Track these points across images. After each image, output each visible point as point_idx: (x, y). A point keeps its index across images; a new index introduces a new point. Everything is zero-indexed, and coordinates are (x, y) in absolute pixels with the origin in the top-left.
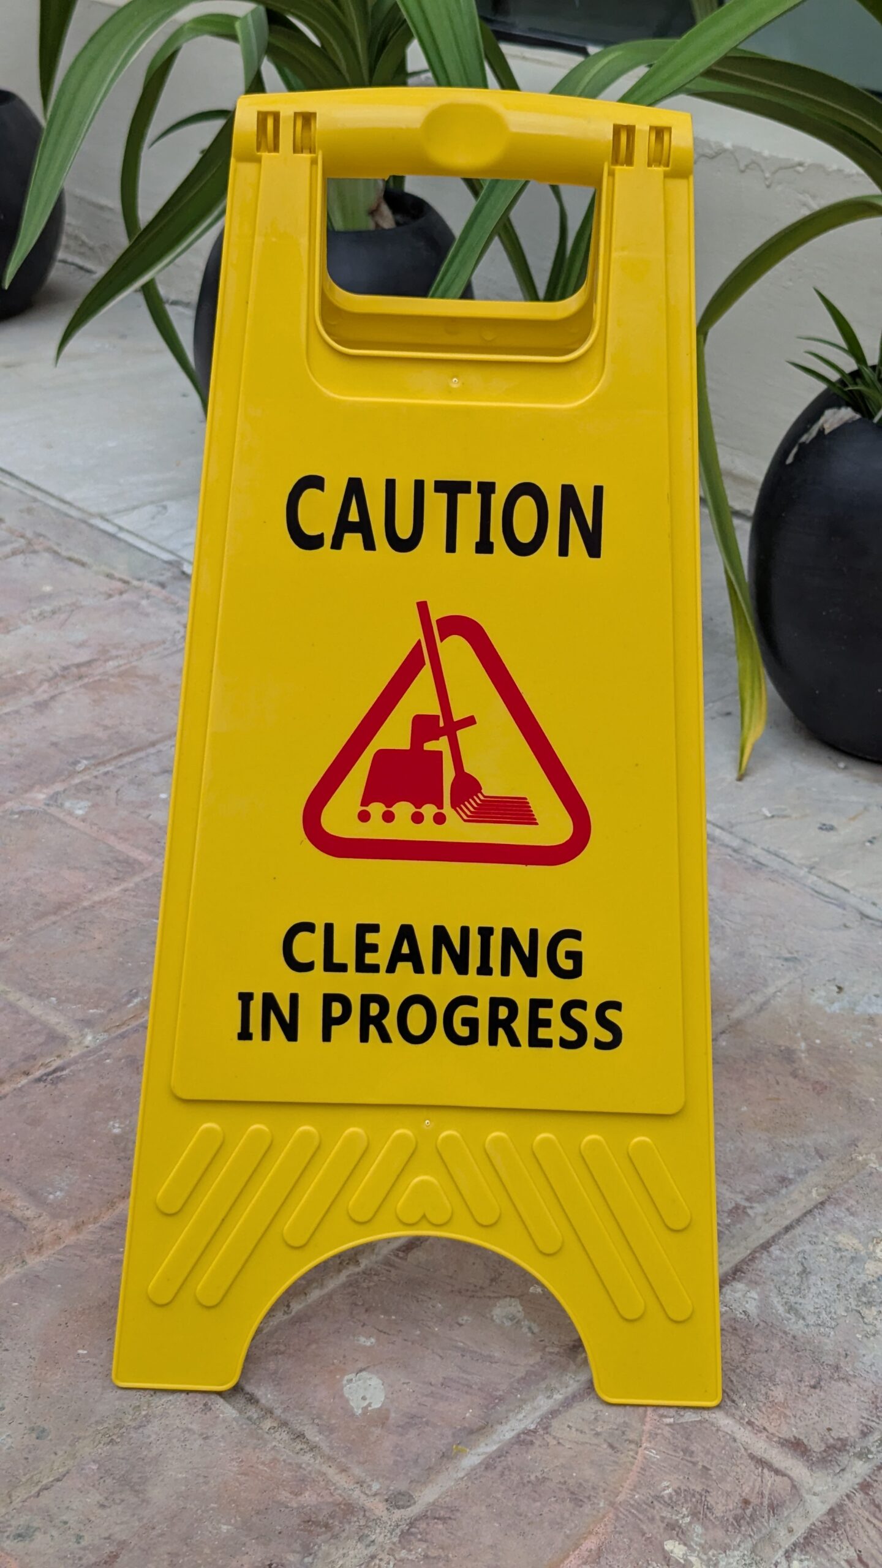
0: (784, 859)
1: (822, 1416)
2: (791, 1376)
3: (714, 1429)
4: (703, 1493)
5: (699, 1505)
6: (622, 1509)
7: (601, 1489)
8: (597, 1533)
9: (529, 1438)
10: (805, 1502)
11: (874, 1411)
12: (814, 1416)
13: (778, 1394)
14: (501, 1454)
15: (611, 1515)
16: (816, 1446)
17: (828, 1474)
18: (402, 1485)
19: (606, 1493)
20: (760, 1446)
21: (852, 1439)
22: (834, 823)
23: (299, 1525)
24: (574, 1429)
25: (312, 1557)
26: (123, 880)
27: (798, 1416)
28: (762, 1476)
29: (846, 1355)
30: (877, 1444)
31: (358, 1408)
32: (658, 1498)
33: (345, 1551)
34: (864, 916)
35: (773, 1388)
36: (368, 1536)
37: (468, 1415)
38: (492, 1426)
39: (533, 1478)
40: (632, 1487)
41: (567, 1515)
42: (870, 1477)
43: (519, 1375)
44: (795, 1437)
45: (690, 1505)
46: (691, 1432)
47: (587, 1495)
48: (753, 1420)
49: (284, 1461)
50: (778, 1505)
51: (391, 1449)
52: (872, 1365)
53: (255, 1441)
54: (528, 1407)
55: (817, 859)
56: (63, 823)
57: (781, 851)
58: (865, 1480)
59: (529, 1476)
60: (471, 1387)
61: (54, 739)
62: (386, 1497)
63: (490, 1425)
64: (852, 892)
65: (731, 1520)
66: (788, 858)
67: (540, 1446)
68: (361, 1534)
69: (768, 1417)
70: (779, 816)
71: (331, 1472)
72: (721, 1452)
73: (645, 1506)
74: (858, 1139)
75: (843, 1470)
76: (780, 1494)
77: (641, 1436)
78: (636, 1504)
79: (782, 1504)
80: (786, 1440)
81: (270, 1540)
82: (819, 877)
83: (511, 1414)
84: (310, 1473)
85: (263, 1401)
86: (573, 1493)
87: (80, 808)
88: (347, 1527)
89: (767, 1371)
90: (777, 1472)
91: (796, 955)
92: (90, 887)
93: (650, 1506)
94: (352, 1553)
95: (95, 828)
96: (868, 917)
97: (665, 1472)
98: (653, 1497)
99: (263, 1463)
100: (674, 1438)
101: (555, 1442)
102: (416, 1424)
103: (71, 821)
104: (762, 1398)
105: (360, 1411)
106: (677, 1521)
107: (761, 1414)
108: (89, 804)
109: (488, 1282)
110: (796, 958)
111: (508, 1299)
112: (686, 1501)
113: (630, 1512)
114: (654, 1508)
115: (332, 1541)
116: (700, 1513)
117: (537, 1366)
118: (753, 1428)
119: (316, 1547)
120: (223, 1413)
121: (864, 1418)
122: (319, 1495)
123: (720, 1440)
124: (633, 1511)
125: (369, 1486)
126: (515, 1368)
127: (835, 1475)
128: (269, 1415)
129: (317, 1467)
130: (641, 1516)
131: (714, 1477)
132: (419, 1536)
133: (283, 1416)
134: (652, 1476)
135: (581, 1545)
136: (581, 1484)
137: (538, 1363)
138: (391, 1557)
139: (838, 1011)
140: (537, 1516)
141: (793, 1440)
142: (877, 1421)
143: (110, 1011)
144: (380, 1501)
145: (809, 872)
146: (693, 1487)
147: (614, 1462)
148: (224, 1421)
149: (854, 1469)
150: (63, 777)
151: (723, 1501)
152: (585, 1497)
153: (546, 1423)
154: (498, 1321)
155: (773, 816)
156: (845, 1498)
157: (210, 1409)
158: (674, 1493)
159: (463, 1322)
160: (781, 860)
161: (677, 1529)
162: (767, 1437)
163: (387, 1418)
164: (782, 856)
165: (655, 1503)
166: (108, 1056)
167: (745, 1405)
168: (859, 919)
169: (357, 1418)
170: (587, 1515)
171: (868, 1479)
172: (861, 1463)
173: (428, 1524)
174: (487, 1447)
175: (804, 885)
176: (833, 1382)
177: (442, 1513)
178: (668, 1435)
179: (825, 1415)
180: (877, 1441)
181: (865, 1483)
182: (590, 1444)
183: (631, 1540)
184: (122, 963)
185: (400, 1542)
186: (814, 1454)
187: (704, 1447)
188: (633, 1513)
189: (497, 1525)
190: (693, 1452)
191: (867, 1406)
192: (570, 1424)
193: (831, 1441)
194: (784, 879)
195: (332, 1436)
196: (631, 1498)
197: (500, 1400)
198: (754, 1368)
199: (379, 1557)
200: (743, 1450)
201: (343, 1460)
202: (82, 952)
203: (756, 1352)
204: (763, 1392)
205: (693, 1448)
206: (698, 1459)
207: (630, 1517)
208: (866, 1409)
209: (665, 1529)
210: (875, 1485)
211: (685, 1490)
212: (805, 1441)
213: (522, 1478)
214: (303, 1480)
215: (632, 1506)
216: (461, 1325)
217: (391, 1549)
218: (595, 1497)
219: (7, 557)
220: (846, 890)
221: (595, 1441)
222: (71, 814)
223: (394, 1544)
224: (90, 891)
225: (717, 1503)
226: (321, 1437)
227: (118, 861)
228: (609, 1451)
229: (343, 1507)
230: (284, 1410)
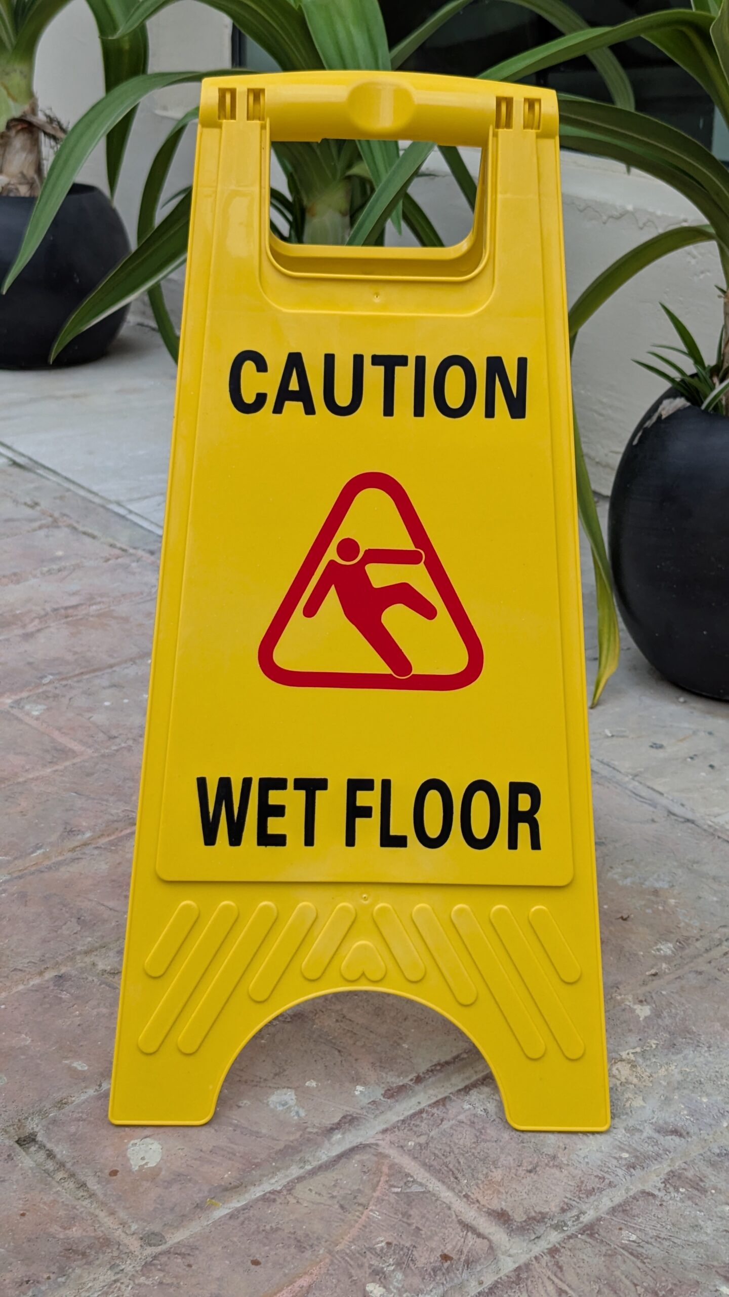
0: (614, 768)
1: (531, 1194)
2: (512, 1162)
3: (434, 1198)
4: (411, 1248)
5: (405, 1257)
6: (337, 1256)
7: (324, 1240)
8: (311, 1274)
9: (273, 1196)
10: (498, 1261)
11: (577, 1193)
12: (523, 1193)
13: (497, 1175)
14: (245, 1208)
15: (327, 1260)
16: (519, 1217)
17: (524, 1240)
18: (156, 1227)
19: (328, 1243)
20: (471, 1215)
21: (552, 1213)
22: (664, 743)
23: (61, 1252)
24: (314, 1192)
25: (65, 1277)
26: (56, 763)
27: (510, 1192)
28: (465, 1238)
29: (565, 1148)
30: (574, 1219)
31: (135, 1166)
32: (371, 1249)
33: (96, 1276)
34: (670, 813)
35: (494, 1170)
36: (119, 1265)
37: (226, 1176)
38: (246, 1187)
39: (268, 1227)
40: (351, 1240)
41: (289, 1258)
42: (559, 1244)
43: (278, 1148)
44: (502, 1209)
45: (397, 1256)
46: (413, 1200)
47: (310, 1243)
48: (469, 1193)
49: (63, 1202)
50: (473, 1261)
51: (155, 1198)
52: (586, 1157)
53: (43, 1186)
54: (280, 1175)
55: (642, 770)
56: (20, 721)
57: (613, 762)
58: (555, 1246)
59: (265, 1226)
60: (235, 1155)
61: (31, 660)
62: (141, 1236)
63: (244, 1185)
64: (665, 795)
65: (429, 1270)
66: (617, 768)
67: (281, 1203)
68: (113, 1263)
69: (483, 1192)
70: (617, 736)
71: (102, 1215)
72: (435, 1217)
73: (357, 1255)
74: (620, 983)
75: (538, 1238)
76: (477, 1254)
77: (370, 1200)
78: (351, 1254)
79: (477, 1261)
80: (494, 1211)
81: (33, 1262)
82: (641, 783)
83: (265, 1179)
84: (81, 1213)
85: (59, 1156)
86: (299, 1241)
87: (36, 710)
88: (101, 1256)
89: (492, 1156)
90: (479, 1235)
91: (603, 840)
92: (27, 767)
93: (362, 1255)
94: (102, 1278)
95: (45, 725)
96: (674, 815)
97: (382, 1229)
98: (366, 1248)
99: (45, 1203)
100: (397, 1203)
101: (295, 1201)
102: (180, 1181)
103: (27, 719)
104: (481, 1176)
105: (137, 1168)
106: (383, 1268)
107: (478, 1190)
108: (45, 707)
109: (272, 1075)
110: (603, 843)
111: (285, 1090)
112: (394, 1253)
113: (344, 1259)
114: (365, 1257)
115: (86, 1267)
116: (404, 1263)
117: (295, 1142)
118: (468, 1200)
119: (70, 1270)
120: (22, 1163)
121: (566, 1197)
122: (84, 1230)
123: (436, 1207)
124: (347, 1258)
125: (130, 1227)
126: (276, 1142)
127: (530, 1241)
128: (62, 1168)
129: (92, 1210)
130: (352, 1263)
131: (424, 1236)
132: (159, 1267)
133: (72, 1169)
134: (371, 1232)
135: (295, 1282)
136: (308, 1235)
137: (297, 1140)
138: (131, 1282)
139: (629, 884)
140: (263, 1257)
141: (500, 1210)
142: (578, 1200)
143: (16, 858)
144: (136, 1239)
145: (633, 779)
146: (402, 1242)
147: (341, 1219)
148: (21, 1169)
149: (548, 1238)
150: (31, 688)
151: (427, 1256)
152: (308, 1245)
153: (290, 1188)
154: (272, 1106)
155: (613, 736)
156: (533, 1259)
157: (12, 1159)
158: (385, 1247)
159: (242, 1105)
160: (611, 769)
161: (381, 1275)
162: (478, 1208)
163: (158, 1175)
164: (613, 766)
165: (367, 1253)
166: (5, 891)
167: (466, 1181)
168: (666, 815)
169: (133, 1173)
170: (307, 1259)
171: (558, 1246)
172: (556, 1233)
173: (169, 1258)
174: (236, 1203)
175: (626, 788)
176: (548, 1168)
177: (183, 1250)
178: (392, 1201)
179: (534, 1194)
180: (574, 1217)
181: (554, 1249)
182: (325, 1205)
183: (339, 1281)
184: (36, 824)
185: (142, 1270)
186: (515, 1223)
187: (421, 1212)
188: (346, 1260)
189: (227, 1262)
190: (410, 1216)
191: (572, 1188)
192: (311, 1188)
193: (533, 1214)
194: (609, 783)
195: (108, 1186)
196: (348, 1248)
197: (256, 1166)
198: (482, 1153)
199: (122, 1281)
200: (454, 1216)
201: (113, 1205)
202: (6, 814)
203: (486, 1141)
204: (484, 1172)
205: (411, 1212)
206: (414, 1221)
207: (343, 1262)
208: (571, 1191)
209: (370, 1274)
210: (562, 1250)
211: (396, 1245)
212: (510, 1213)
213: (258, 1228)
214: (74, 1218)
215: (347, 1254)
216: (239, 1107)
217: (133, 1275)
218: (317, 1246)
219: (34, 530)
220: (662, 794)
221: (329, 1202)
222: (28, 714)
223: (137, 1272)
224: (27, 771)
225: (421, 1257)
226: (99, 1186)
227: (56, 750)
228: (340, 1210)
229: (101, 1240)
230: (74, 1164)
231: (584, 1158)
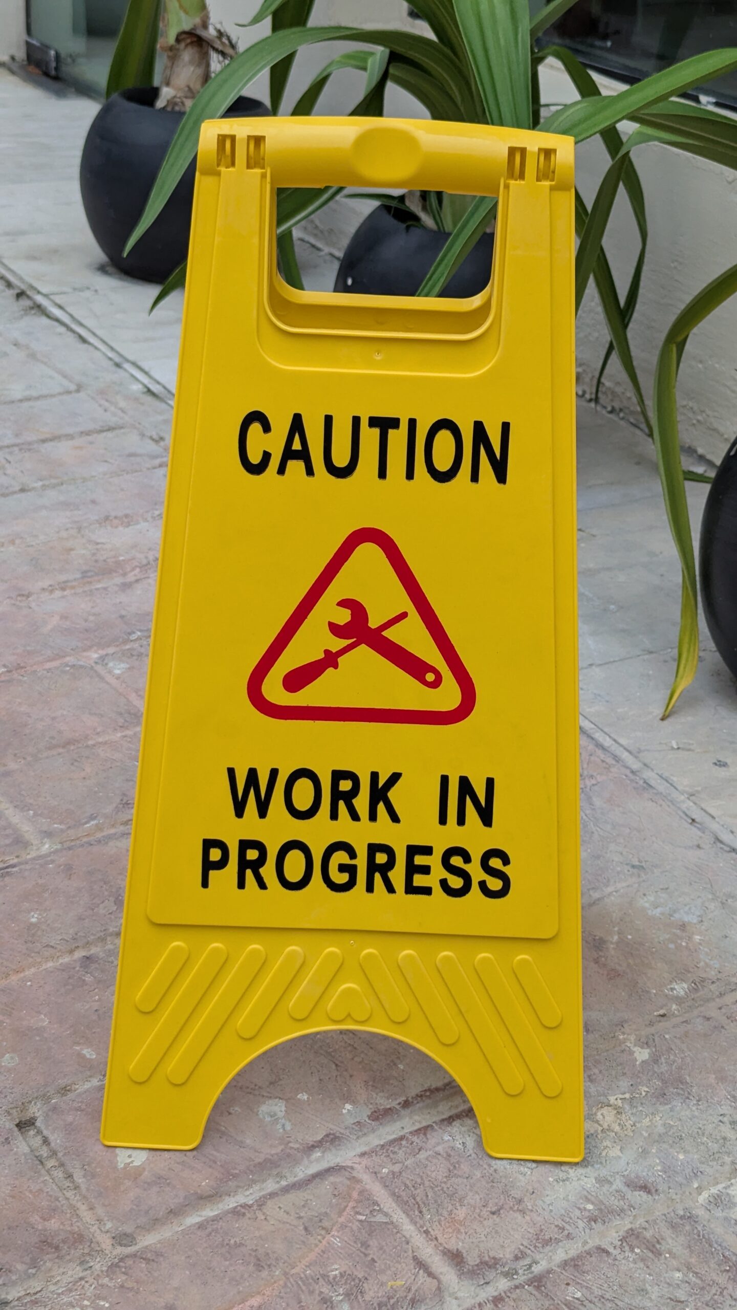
0: (671, 785)
1: (489, 1237)
2: (478, 1200)
3: (395, 1230)
4: (363, 1280)
5: (354, 1288)
6: (291, 1280)
7: (283, 1261)
8: (264, 1294)
9: (243, 1210)
10: (443, 1303)
11: (534, 1241)
12: (482, 1236)
13: (461, 1213)
14: (215, 1219)
15: (281, 1282)
16: (472, 1260)
17: (473, 1284)
18: (128, 1228)
19: (286, 1264)
20: (428, 1252)
21: (505, 1260)
22: (729, 761)
23: (36, 1243)
24: (282, 1210)
25: (35, 1270)
26: (127, 728)
27: (470, 1233)
28: (416, 1275)
29: (533, 1192)
30: (525, 1268)
31: (121, 1163)
32: (325, 1276)
33: (65, 1270)
34: (718, 840)
35: (459, 1208)
36: (88, 1262)
37: (203, 1184)
38: (220, 1196)
39: (232, 1242)
40: (307, 1264)
41: (246, 1276)
42: (505, 1292)
43: (257, 1160)
44: (457, 1250)
45: (348, 1286)
46: (375, 1230)
47: (269, 1263)
48: (430, 1230)
49: (47, 1192)
50: (418, 1300)
51: (133, 1199)
52: (551, 1204)
53: (33, 1174)
54: (256, 1187)
55: (699, 789)
56: (102, 678)
57: (672, 778)
58: (500, 1294)
59: (230, 1240)
60: (215, 1162)
61: (123, 613)
62: (113, 1235)
63: (219, 1195)
64: (717, 819)
65: (375, 1305)
66: (675, 785)
67: (249, 1219)
68: (82, 1259)
69: (444, 1230)
70: (683, 749)
71: (83, 1208)
72: (391, 1250)
73: (311, 1281)
74: (626, 1021)
75: (487, 1283)
76: (424, 1293)
77: (333, 1225)
78: (304, 1279)
79: (422, 1301)
80: (449, 1251)
81: (10, 1250)
82: (695, 804)
83: (240, 1190)
84: (62, 1206)
85: (53, 1144)
86: (259, 1260)
87: (118, 668)
88: (73, 1252)
89: (460, 1193)
90: (430, 1274)
91: (643, 864)
92: (98, 730)
93: (315, 1282)
94: (70, 1273)
95: (124, 685)
96: (721, 842)
97: (340, 1258)
98: (320, 1275)
99: (31, 1191)
100: (359, 1232)
101: (263, 1217)
102: (159, 1183)
103: (108, 678)
104: (445, 1213)
105: (122, 1165)
106: (332, 1297)
107: (439, 1226)
108: (128, 666)
109: (267, 1083)
110: (642, 867)
111: (277, 1100)
112: (346, 1283)
113: (297, 1283)
114: (317, 1284)
115: (57, 1260)
116: (353, 1294)
117: (276, 1156)
118: (427, 1236)
119: (42, 1263)
120: (17, 1147)
121: (522, 1245)
122: (62, 1223)
123: (395, 1240)
124: (300, 1282)
125: (105, 1224)
126: (257, 1154)
127: (479, 1286)
128: (55, 1156)
129: (74, 1202)
130: (304, 1288)
131: (377, 1269)
132: (123, 1270)
133: (63, 1159)
134: (328, 1258)
135: (247, 1301)
136: (268, 1254)
137: (277, 1154)
138: (95, 1282)
139: (658, 915)
140: (222, 1272)
141: (455, 1252)
142: (533, 1249)
143: (69, 828)
144: (109, 1238)
145: (688, 799)
146: (356, 1273)
147: (303, 1242)
148: (16, 1154)
149: (497, 1284)
150: (118, 643)
151: (376, 1289)
152: (266, 1264)
153: (261, 1203)
154: (261, 1116)
155: (678, 748)
156: (477, 1305)
157: (9, 1143)
158: (338, 1275)
159: (233, 1112)
160: (669, 785)
161: (328, 1303)
162: (435, 1245)
163: (140, 1175)
164: (671, 782)
165: (321, 1280)
166: (52, 862)
167: (429, 1216)
168: (712, 842)
169: (118, 1170)
170: (262, 1279)
171: (503, 1294)
172: (506, 1280)
173: (134, 1262)
174: (209, 1212)
175: (679, 808)
176: (511, 1212)
177: (149, 1255)
178: (355, 1228)
179: (492, 1237)
180: (526, 1265)
181: (499, 1297)
182: (290, 1224)
183: (288, 1305)
184: (96, 792)
185: (107, 1271)
186: (467, 1266)
187: (379, 1244)
188: (299, 1285)
189: (188, 1272)
190: (369, 1246)
191: (530, 1236)
192: (281, 1206)
193: (487, 1258)
194: (664, 801)
195: (93, 1181)
196: (303, 1273)
197: (234, 1177)
198: (451, 1189)
199: (86, 1280)
200: (411, 1251)
201: (93, 1200)
202: (70, 779)
203: (457, 1176)
204: (449, 1209)
205: (371, 1243)
206: (371, 1252)
207: (295, 1286)
208: (529, 1239)
209: (319, 1302)
210: (507, 1300)
211: (349, 1275)
212: (464, 1255)
213: (223, 1240)
214: (54, 1210)
215: (301, 1278)
216: (230, 1114)
217: (98, 1275)
218: (275, 1266)
219: (154, 468)
220: (713, 817)
221: (295, 1222)
222: (110, 672)
223: (102, 1271)
224: (98, 734)
225: (370, 1290)
226: (84, 1180)
227: (129, 713)
228: (303, 1232)
229: (76, 1236)
230: (65, 1154)
231: (549, 1205)
